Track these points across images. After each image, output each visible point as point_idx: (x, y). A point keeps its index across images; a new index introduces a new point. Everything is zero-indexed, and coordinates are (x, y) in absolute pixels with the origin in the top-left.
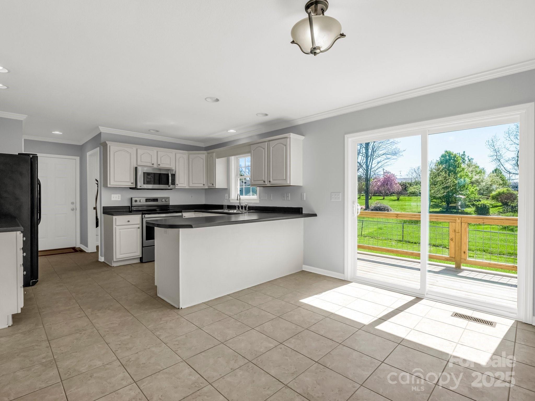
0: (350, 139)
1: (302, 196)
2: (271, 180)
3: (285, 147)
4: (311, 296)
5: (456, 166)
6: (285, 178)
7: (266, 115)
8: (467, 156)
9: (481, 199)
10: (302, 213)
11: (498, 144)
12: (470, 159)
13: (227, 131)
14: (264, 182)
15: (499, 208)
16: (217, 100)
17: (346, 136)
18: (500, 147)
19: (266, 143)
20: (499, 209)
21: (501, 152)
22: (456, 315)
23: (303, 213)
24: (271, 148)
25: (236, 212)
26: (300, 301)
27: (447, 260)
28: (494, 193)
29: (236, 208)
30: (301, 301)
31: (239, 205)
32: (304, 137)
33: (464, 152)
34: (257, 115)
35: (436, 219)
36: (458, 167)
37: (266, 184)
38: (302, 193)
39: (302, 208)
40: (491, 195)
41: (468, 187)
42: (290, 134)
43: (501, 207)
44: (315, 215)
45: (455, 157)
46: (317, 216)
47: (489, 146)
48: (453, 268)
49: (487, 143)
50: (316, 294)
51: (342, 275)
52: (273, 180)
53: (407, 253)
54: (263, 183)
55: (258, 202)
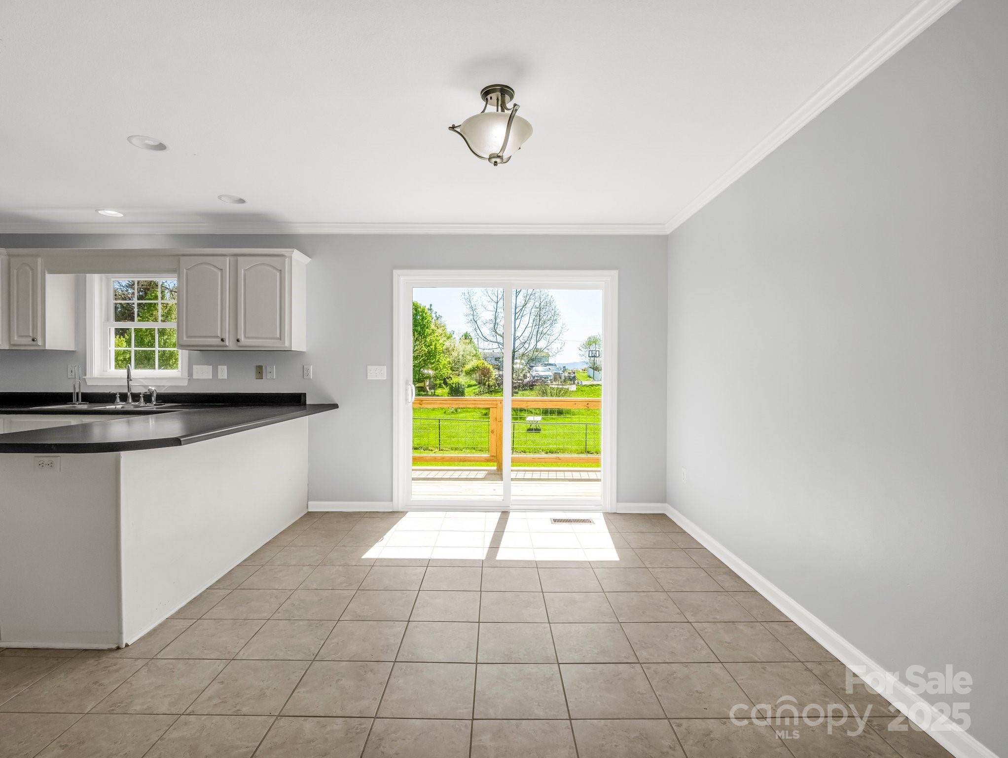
0: (402, 278)
1: (304, 371)
2: (242, 338)
3: (278, 274)
4: (372, 546)
5: (425, 325)
6: (278, 336)
7: (242, 201)
8: (434, 312)
9: (451, 376)
10: (305, 404)
11: (474, 300)
12: (438, 316)
13: (97, 211)
14: (222, 340)
15: (474, 387)
16: (161, 147)
17: (396, 272)
18: (477, 303)
19: (228, 259)
20: (474, 389)
21: (477, 311)
22: (555, 521)
23: (308, 403)
24: (242, 270)
25: (122, 407)
26: (363, 557)
27: (487, 460)
28: (468, 367)
29: (116, 398)
30: (365, 556)
31: (125, 391)
32: (309, 259)
33: (431, 305)
34: (220, 197)
35: (473, 404)
36: (427, 328)
37: (227, 346)
38: (305, 366)
39: (305, 394)
40: (464, 369)
41: (439, 358)
42: (293, 251)
43: (476, 387)
44: (335, 406)
45: (424, 312)
46: (338, 407)
47: (464, 301)
48: (495, 470)
49: (463, 297)
50: (377, 541)
51: (388, 504)
52: (245, 337)
53: (436, 458)
54: (217, 341)
55: (185, 383)
